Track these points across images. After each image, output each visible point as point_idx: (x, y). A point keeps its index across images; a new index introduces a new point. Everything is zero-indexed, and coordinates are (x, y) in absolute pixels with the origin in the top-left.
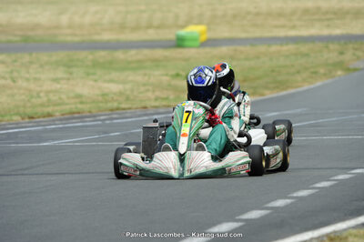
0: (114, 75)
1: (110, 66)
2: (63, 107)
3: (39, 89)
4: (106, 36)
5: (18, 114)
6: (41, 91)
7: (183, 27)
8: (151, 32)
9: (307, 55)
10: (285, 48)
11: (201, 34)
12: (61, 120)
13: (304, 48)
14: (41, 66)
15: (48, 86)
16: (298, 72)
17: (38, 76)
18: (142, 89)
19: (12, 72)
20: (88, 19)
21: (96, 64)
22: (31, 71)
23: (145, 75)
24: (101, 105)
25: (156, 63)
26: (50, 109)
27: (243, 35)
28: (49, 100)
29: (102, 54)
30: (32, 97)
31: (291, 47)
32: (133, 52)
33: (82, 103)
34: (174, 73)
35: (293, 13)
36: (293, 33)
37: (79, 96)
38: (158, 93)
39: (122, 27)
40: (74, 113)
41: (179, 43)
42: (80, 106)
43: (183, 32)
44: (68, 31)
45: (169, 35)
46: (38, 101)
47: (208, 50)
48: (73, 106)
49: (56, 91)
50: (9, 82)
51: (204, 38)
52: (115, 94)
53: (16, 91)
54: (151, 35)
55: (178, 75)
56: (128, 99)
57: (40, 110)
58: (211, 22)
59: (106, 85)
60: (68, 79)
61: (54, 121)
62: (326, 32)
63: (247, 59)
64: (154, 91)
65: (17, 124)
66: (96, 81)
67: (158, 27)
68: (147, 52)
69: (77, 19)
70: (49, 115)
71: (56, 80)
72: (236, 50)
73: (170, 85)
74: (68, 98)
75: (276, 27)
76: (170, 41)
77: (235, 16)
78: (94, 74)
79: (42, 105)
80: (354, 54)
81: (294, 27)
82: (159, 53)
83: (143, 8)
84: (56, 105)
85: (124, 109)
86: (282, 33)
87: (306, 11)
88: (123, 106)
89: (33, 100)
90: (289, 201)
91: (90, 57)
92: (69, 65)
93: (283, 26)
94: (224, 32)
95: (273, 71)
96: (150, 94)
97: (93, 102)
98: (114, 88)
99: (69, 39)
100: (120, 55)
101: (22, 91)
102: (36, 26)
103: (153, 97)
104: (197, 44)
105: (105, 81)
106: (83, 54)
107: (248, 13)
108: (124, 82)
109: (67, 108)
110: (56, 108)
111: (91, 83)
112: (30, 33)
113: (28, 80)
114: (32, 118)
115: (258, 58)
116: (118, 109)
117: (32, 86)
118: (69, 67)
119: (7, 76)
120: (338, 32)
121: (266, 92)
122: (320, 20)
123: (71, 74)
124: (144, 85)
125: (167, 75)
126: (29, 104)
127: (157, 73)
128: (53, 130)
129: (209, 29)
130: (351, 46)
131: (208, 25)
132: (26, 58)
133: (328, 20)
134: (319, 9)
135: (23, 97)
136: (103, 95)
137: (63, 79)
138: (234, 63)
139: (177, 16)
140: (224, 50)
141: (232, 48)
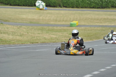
0: (54, 33)
1: (53, 30)
2: (41, 41)
3: (34, 36)
4: (52, 23)
5: (29, 42)
6: (35, 36)
7: (72, 21)
8: (64, 22)
9: (105, 30)
10: (99, 28)
11: (77, 23)
12: (41, 44)
13: (104, 29)
14: (35, 30)
16: (102, 35)
17: (34, 32)
18: (61, 37)
19: (27, 31)
20: (47, 18)
21: (49, 30)
22: (32, 31)
23: (62, 33)
24: (51, 41)
25: (65, 30)
26: (37, 41)
27: (87, 24)
28: (37, 39)
30: (33, 38)
31: (100, 28)
32: (59, 27)
33: (46, 40)
34: (70, 33)
35: (101, 19)
36: (101, 24)
37: (45, 38)
38: (65, 38)
39: (56, 21)
40: (44, 42)
41: (71, 25)
42: (45, 41)
43: (72, 23)
44: (42, 21)
45: (68, 23)
48: (43, 41)
50: (26, 33)
51: (77, 24)
52: (54, 38)
53: (28, 36)
54: (63, 23)
56: (57, 39)
58: (79, 20)
59: (52, 36)
60: (42, 33)
61: (38, 44)
62: (110, 24)
63: (89, 30)
64: (64, 38)
65: (29, 44)
66: (49, 34)
67: (66, 21)
68: (62, 27)
69: (44, 18)
70: (37, 43)
71: (39, 34)
73: (68, 36)
74: (42, 38)
76: (69, 25)
77: (86, 19)
78: (48, 32)
79: (35, 40)
81: (101, 23)
82: (66, 28)
83: (62, 16)
84: (39, 40)
85: (57, 42)
86: (98, 24)
87: (104, 19)
88: (56, 41)
89: (33, 39)
90: (105, 70)
91: (48, 28)
93: (98, 22)
94: (83, 23)
95: (95, 34)
97: (49, 40)
98: (54, 36)
99: (42, 23)
100: (55, 28)
101: (30, 36)
102: (34, 19)
103: (64, 39)
104: (76, 26)
105: (52, 34)
106: (45, 27)
107: (89, 19)
108: (56, 35)
109: (42, 41)
110: (39, 41)
111: (48, 35)
112: (32, 21)
113: (31, 33)
114: (33, 43)
115: (92, 30)
116: (55, 42)
117: (33, 35)
118: (42, 30)
119: (26, 32)
120: (113, 25)
121: (94, 40)
122: (108, 21)
123: (43, 32)
124: (62, 36)
125: (68, 34)
126: (32, 40)
127: (65, 33)
128: (39, 47)
129: (79, 22)
132: (31, 27)
133: (110, 21)
134: (108, 18)
135: (30, 38)
136: (51, 38)
137: (41, 33)
138: (85, 31)
139: (70, 18)
140: (83, 28)
141: (85, 27)
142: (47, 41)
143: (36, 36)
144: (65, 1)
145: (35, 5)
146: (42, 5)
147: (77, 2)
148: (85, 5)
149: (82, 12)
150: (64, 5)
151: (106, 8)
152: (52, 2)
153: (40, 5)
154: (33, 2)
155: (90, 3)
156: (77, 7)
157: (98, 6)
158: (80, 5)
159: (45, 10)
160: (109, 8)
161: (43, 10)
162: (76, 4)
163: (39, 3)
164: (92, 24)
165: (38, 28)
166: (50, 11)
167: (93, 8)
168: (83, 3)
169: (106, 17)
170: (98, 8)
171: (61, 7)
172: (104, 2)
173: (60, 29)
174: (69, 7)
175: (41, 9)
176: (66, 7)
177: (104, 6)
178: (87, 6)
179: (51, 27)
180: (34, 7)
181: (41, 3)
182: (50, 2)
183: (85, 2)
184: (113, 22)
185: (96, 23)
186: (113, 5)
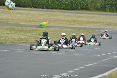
0: (23, 33)
1: (22, 31)
4: (21, 23)
6: (3, 36)
7: (42, 22)
10: (68, 30)
12: (8, 44)
13: (73, 30)
14: (3, 29)
15: (5, 35)
17: (3, 32)
18: (30, 38)
20: (16, 18)
21: (18, 30)
22: (1, 31)
23: (31, 34)
24: (20, 41)
25: (34, 31)
26: (6, 41)
27: (57, 26)
29: (20, 28)
31: (70, 30)
32: (28, 28)
33: (14, 40)
34: (39, 34)
35: (71, 21)
36: (70, 26)
37: (14, 38)
39: (25, 21)
40: (12, 43)
41: (41, 26)
43: (41, 24)
44: (11, 21)
45: (38, 24)
46: (3, 39)
47: (48, 29)
48: (12, 41)
49: (8, 37)
51: (47, 25)
52: (23, 39)
54: (33, 23)
55: (40, 35)
56: (26, 40)
57: (3, 41)
60: (11, 34)
62: (79, 26)
63: (58, 32)
66: (18, 35)
67: (35, 22)
68: (32, 28)
69: (13, 18)
71: (7, 34)
72: (55, 29)
73: (38, 37)
74: (11, 39)
75: (66, 24)
76: (38, 25)
77: (55, 20)
78: (18, 33)
79: (4, 40)
80: (86, 33)
82: (35, 28)
83: (31, 16)
84: (8, 40)
86: (68, 26)
87: (74, 21)
88: (25, 42)
89: (1, 38)
91: (16, 28)
92: (11, 30)
93: (68, 24)
94: (52, 24)
96: (32, 39)
97: (17, 40)
98: (23, 37)
99: (11, 23)
100: (24, 28)
104: (45, 27)
105: (21, 35)
106: (14, 27)
107: (59, 20)
108: (25, 36)
109: (10, 41)
112: (1, 21)
114: (1, 43)
117: (1, 35)
120: (82, 27)
122: (77, 23)
123: (12, 32)
124: (31, 37)
125: (37, 35)
127: (34, 34)
128: (8, 47)
129: (48, 23)
130: (86, 31)
131: (48, 22)
133: (80, 23)
134: (77, 20)
136: (20, 39)
137: (9, 33)
138: (55, 33)
139: (40, 19)
140: (52, 29)
141: (54, 29)
142: (16, 41)
143: (5, 37)
144: (35, 1)
145: (4, 5)
146: (11, 4)
147: (47, 3)
148: (55, 6)
149: (52, 13)
150: (34, 6)
151: (76, 10)
152: (22, 2)
153: (9, 4)
154: (2, 1)
155: (60, 5)
156: (47, 8)
157: (68, 8)
158: (50, 6)
159: (14, 10)
160: (79, 10)
161: (13, 10)
162: (46, 5)
163: (8, 2)
164: (61, 26)
165: (7, 28)
166: (20, 11)
167: (63, 9)
168: (53, 4)
169: (75, 19)
170: (68, 9)
171: (31, 7)
172: (74, 4)
173: (30, 29)
174: (39, 8)
175: (10, 9)
176: (36, 7)
177: (74, 8)
178: (56, 7)
179: (20, 27)
180: (3, 7)
181: (11, 2)
182: (20, 1)
183: (55, 3)
184: (82, 24)
185: (66, 25)
186: (83, 7)
